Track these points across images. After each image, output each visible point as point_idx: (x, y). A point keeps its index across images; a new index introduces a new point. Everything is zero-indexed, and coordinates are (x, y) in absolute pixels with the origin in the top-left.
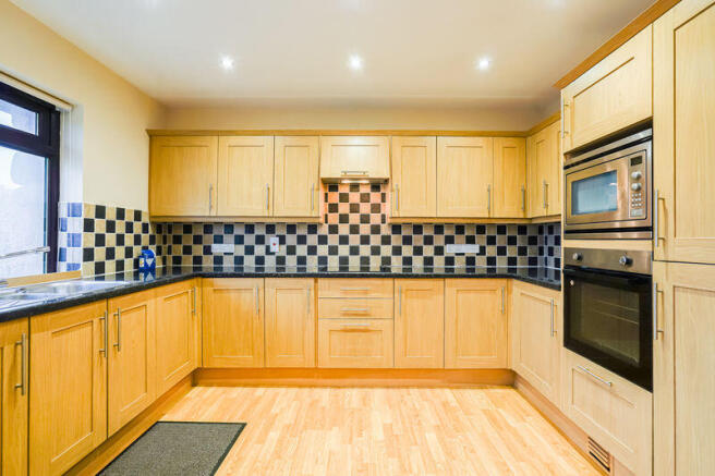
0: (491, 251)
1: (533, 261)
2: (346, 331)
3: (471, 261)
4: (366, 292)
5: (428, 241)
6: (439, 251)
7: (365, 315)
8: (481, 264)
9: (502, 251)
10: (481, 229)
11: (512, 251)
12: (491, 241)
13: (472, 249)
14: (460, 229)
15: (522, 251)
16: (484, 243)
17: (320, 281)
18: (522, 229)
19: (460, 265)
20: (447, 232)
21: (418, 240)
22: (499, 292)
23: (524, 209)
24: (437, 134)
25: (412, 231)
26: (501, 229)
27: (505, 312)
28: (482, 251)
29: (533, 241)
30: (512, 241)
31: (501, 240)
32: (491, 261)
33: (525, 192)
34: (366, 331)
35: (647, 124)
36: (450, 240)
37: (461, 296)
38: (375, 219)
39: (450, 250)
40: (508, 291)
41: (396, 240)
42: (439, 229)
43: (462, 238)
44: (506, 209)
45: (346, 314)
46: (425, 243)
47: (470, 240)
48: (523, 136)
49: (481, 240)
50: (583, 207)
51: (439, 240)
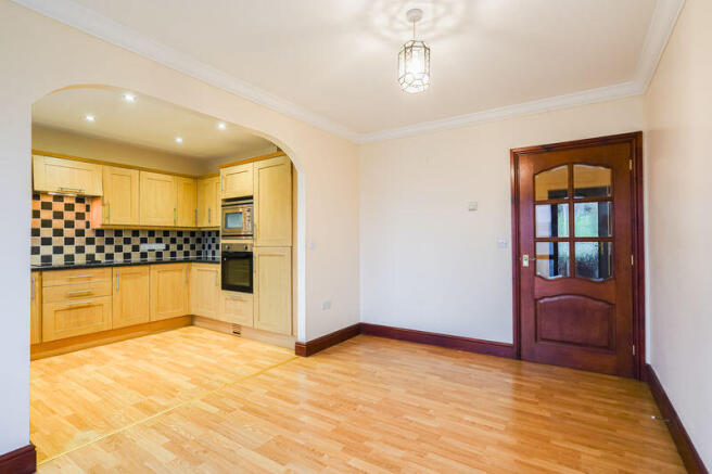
0: (173, 247)
1: (199, 253)
2: (70, 309)
3: (159, 254)
4: (89, 278)
5: (127, 241)
6: (136, 248)
7: (89, 295)
8: (166, 256)
9: (180, 248)
10: (166, 233)
11: (186, 247)
12: (173, 241)
13: (161, 247)
14: (151, 233)
15: (193, 247)
16: (169, 242)
17: (44, 273)
18: (193, 234)
19: (151, 257)
20: (142, 236)
21: (118, 241)
22: (184, 271)
23: (196, 222)
24: (140, 169)
25: (113, 235)
26: (180, 234)
27: (187, 282)
28: (167, 248)
29: (199, 241)
30: (186, 241)
31: (180, 241)
32: (173, 254)
33: (196, 211)
34: (89, 306)
35: (251, 198)
36: (144, 241)
37: (161, 275)
38: (80, 225)
39: (144, 248)
40: (189, 270)
41: (99, 241)
42: (136, 233)
43: (154, 239)
44: (185, 222)
45: (71, 296)
46: (125, 243)
47: (159, 241)
48: (196, 178)
49: (167, 240)
50: (230, 225)
51: (135, 240)
